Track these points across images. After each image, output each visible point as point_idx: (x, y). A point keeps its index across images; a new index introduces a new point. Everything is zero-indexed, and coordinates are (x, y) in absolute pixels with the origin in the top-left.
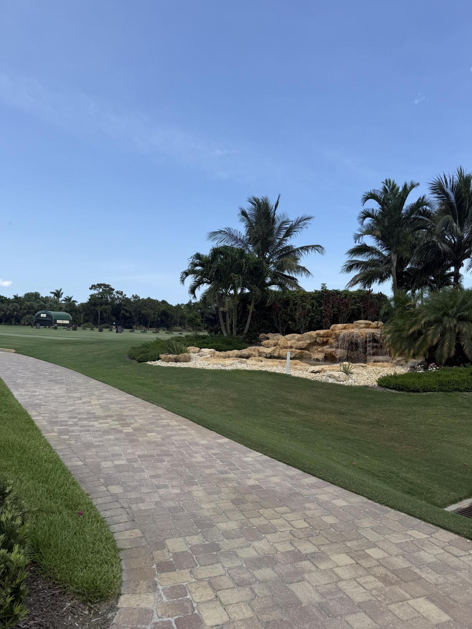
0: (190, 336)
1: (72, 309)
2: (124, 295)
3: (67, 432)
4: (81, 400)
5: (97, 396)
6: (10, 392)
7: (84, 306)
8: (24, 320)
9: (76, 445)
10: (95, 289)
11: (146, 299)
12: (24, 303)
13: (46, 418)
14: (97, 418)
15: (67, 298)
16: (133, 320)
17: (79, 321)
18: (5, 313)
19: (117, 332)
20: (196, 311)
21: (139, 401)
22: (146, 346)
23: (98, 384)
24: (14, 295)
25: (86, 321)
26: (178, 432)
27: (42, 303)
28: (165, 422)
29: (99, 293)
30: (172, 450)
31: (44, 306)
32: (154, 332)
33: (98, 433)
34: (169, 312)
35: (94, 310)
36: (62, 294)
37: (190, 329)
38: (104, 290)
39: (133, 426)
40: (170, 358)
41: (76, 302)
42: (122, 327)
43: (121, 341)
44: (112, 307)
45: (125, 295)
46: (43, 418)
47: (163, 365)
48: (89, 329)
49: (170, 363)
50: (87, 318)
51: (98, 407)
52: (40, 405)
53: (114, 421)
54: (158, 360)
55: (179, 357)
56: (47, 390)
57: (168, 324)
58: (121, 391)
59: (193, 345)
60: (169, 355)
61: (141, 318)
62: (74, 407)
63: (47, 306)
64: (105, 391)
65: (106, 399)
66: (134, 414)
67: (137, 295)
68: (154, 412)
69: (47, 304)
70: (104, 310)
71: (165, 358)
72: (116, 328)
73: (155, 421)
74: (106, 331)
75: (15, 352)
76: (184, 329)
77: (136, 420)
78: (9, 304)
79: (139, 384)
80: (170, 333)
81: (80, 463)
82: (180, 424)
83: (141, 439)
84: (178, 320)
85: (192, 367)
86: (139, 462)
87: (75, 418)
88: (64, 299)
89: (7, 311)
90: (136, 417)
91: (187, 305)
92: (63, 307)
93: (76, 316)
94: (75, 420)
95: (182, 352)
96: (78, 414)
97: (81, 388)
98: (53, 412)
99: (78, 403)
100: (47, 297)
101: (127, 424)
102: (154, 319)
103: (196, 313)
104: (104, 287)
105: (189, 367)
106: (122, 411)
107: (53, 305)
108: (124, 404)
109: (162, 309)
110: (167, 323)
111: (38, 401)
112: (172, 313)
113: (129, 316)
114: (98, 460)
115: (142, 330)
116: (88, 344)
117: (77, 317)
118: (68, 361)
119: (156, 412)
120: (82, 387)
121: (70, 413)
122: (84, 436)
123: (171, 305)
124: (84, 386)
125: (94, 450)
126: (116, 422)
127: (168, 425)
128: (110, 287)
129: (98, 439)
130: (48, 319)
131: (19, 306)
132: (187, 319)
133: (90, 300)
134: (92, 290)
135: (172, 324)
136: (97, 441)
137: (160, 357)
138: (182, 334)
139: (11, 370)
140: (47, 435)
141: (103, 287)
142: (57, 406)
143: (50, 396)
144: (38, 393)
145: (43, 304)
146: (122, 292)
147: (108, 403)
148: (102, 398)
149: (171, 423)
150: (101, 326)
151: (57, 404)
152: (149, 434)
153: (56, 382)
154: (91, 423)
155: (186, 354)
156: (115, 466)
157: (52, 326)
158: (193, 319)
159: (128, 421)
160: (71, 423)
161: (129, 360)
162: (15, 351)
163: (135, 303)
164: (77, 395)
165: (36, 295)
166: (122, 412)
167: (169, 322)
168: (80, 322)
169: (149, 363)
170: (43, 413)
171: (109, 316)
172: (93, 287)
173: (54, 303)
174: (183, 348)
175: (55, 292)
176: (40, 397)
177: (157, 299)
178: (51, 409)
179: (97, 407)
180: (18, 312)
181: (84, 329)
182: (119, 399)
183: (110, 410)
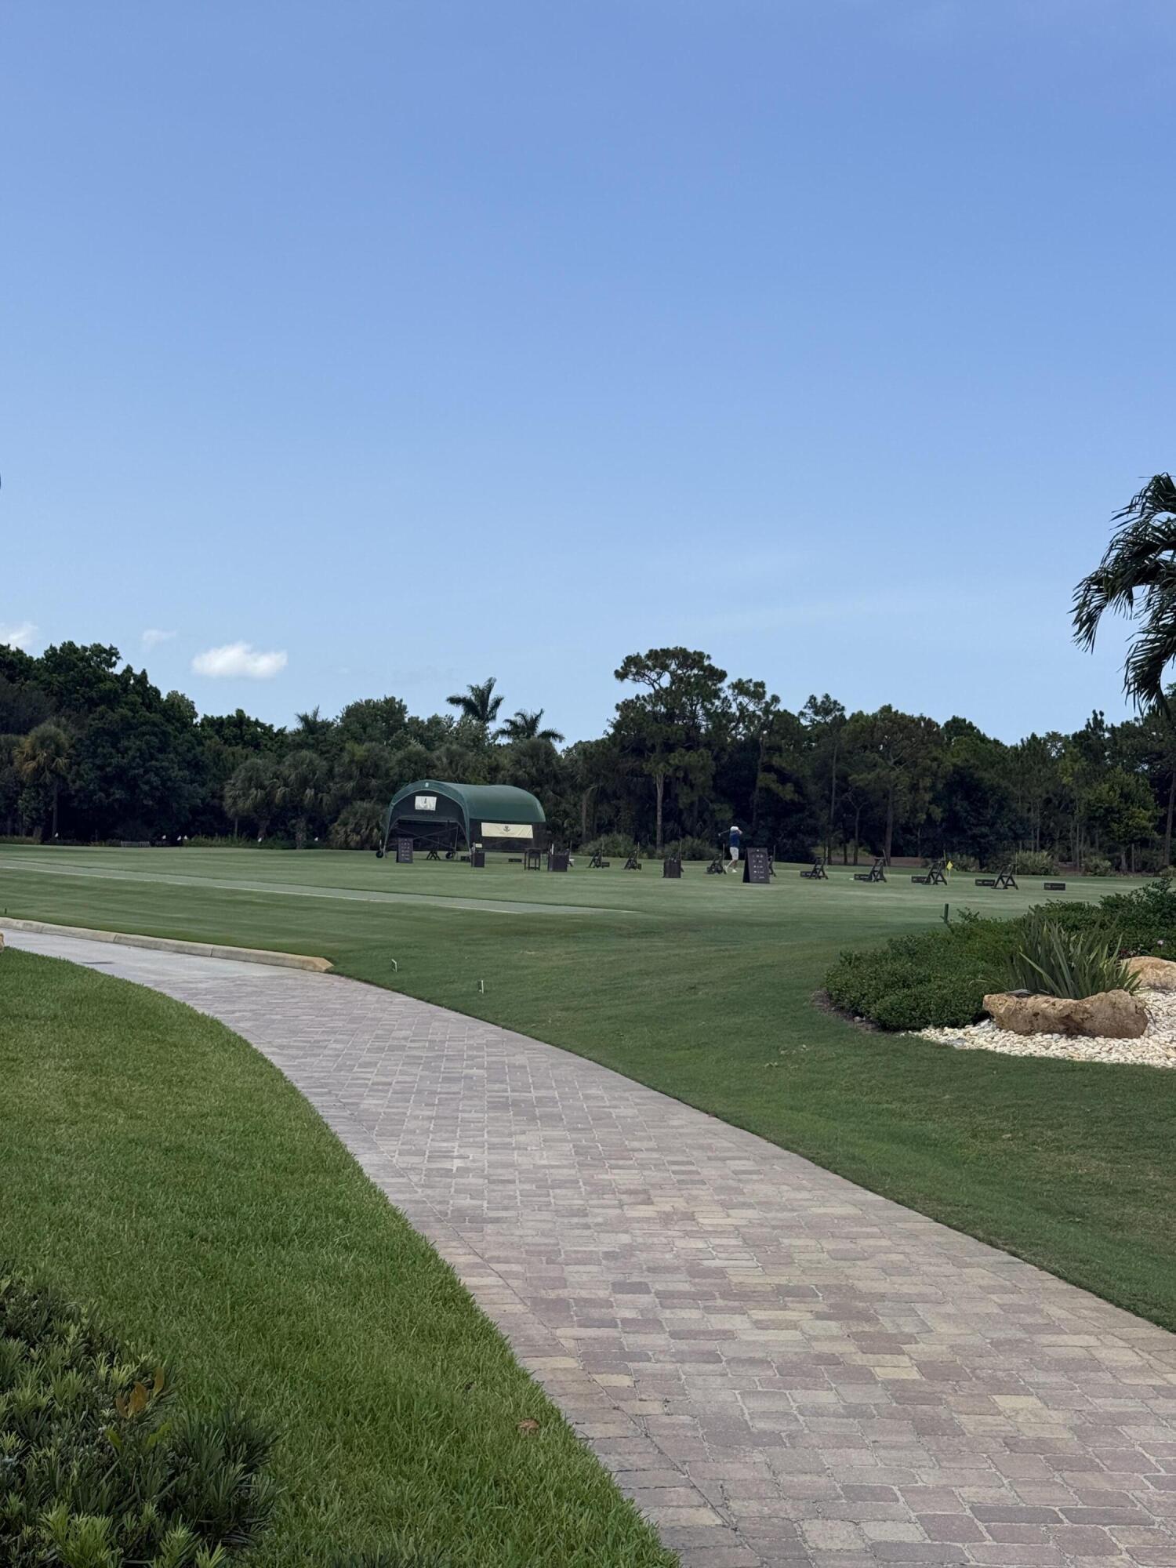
0: (1131, 902)
1: (540, 771)
2: (768, 698)
3: (622, 1358)
4: (649, 1201)
5: (719, 1190)
6: (348, 1155)
7: (592, 755)
8: (345, 824)
9: (673, 1426)
10: (640, 675)
11: (875, 716)
12: (342, 750)
13: (514, 1283)
14: (742, 1297)
15: (519, 720)
16: (811, 821)
17: (572, 826)
18: (267, 795)
19: (747, 878)
20: (1130, 769)
21: (920, 1226)
22: (912, 954)
23: (708, 1131)
24: (302, 713)
25: (603, 828)
26: (1151, 1402)
27: (416, 746)
28: (1073, 1344)
29: (659, 696)
30: (1138, 1493)
31: (426, 759)
32: (918, 880)
33: (756, 1374)
34: (988, 777)
35: (634, 773)
36: (497, 703)
37: (1096, 860)
38: (681, 680)
39: (921, 1348)
40: (1036, 1014)
41: (554, 735)
42: (770, 854)
43: (779, 924)
44: (716, 758)
45: (775, 699)
46: (501, 1282)
47: (1005, 1050)
48: (617, 864)
49: (1038, 1037)
50: (606, 811)
51: (733, 1242)
52: (478, 1221)
53: (820, 1316)
54: (976, 1021)
55: (1086, 1011)
56: (492, 1147)
57: (985, 836)
58: (819, 1169)
59: (1148, 950)
60: (1031, 1001)
61: (847, 807)
62: (625, 1239)
63: (439, 758)
64: (747, 1165)
65: (759, 1203)
66: (905, 1289)
67: (833, 698)
68: (1004, 1290)
69: (437, 753)
70: (681, 774)
71: (1013, 1013)
72: (742, 856)
73: (1020, 1335)
74: (692, 869)
75: (328, 972)
76: (1062, 860)
77: (923, 1323)
78: (281, 756)
79: (895, 1137)
80: (1000, 885)
81: (707, 1518)
82: (1153, 1361)
83: (967, 1422)
84: (1035, 818)
85: (1158, 1063)
86: (984, 1539)
87: (641, 1288)
88: (506, 726)
89: (274, 787)
90: (920, 1308)
91: (1079, 737)
92: (505, 762)
93: (557, 804)
94: (644, 1299)
95: (1098, 983)
96: (649, 1269)
97: (636, 1144)
98: (540, 1253)
99: (639, 1220)
100: (435, 721)
101: (890, 1338)
102: (914, 811)
103: (1130, 779)
104: (679, 666)
105: (1143, 1066)
106: (848, 1272)
107: (461, 755)
108: (853, 1238)
109: (950, 761)
110: (976, 831)
111: (466, 1202)
112: (1004, 783)
113: (796, 797)
114: (788, 1509)
115: (860, 870)
116: (629, 936)
117: (564, 806)
118: (558, 1014)
119: (1015, 1290)
120: (641, 1139)
121: (612, 1264)
122: (699, 1381)
123: (996, 742)
124: (650, 1139)
125: (758, 1457)
126: (833, 1327)
127: (1096, 1365)
128: (706, 663)
129: (765, 1405)
130: (443, 820)
131: (322, 765)
132: (1081, 811)
133: (617, 726)
134: (628, 681)
135: (1001, 838)
136: (765, 1415)
137: (987, 1008)
138: (1062, 887)
139: (326, 1052)
140: (536, 1366)
141: (673, 667)
142: (550, 1226)
143: (511, 1177)
144: (458, 1163)
145: (418, 753)
146: (761, 685)
147: (774, 1227)
148: (741, 1199)
149: (1102, 1354)
150: (668, 849)
151: (546, 1215)
152: (1004, 1402)
153: (528, 1113)
154: (717, 1322)
155: (1120, 996)
156: (872, 1546)
157: (459, 849)
158: (1109, 811)
159: (889, 1327)
160: (629, 1314)
161: (832, 1016)
162: (330, 965)
163: (818, 738)
164: (625, 1178)
165: (391, 710)
166: (847, 1277)
167: (985, 830)
168: (577, 828)
169: (931, 1034)
170: (498, 1260)
171: (701, 799)
172: (633, 667)
173: (467, 747)
174: (1104, 965)
175: (468, 694)
176: (471, 1180)
177: (927, 716)
178: (529, 1240)
179: (724, 1241)
180: (318, 790)
181: (599, 864)
182: (822, 1210)
183: (789, 1260)
